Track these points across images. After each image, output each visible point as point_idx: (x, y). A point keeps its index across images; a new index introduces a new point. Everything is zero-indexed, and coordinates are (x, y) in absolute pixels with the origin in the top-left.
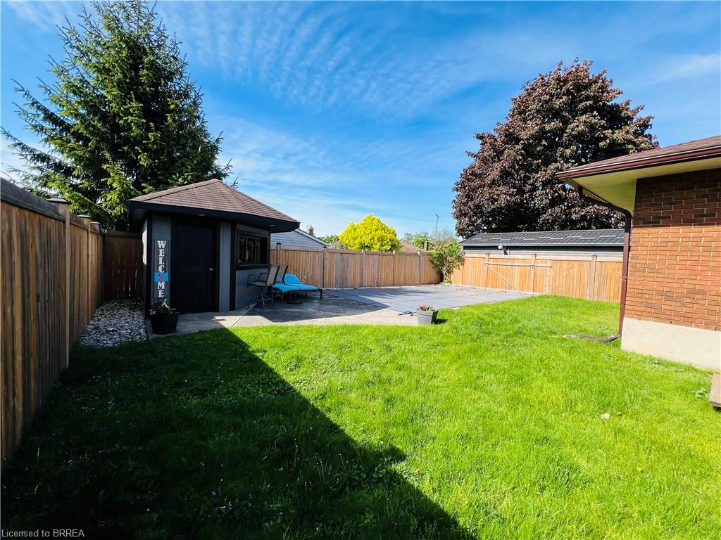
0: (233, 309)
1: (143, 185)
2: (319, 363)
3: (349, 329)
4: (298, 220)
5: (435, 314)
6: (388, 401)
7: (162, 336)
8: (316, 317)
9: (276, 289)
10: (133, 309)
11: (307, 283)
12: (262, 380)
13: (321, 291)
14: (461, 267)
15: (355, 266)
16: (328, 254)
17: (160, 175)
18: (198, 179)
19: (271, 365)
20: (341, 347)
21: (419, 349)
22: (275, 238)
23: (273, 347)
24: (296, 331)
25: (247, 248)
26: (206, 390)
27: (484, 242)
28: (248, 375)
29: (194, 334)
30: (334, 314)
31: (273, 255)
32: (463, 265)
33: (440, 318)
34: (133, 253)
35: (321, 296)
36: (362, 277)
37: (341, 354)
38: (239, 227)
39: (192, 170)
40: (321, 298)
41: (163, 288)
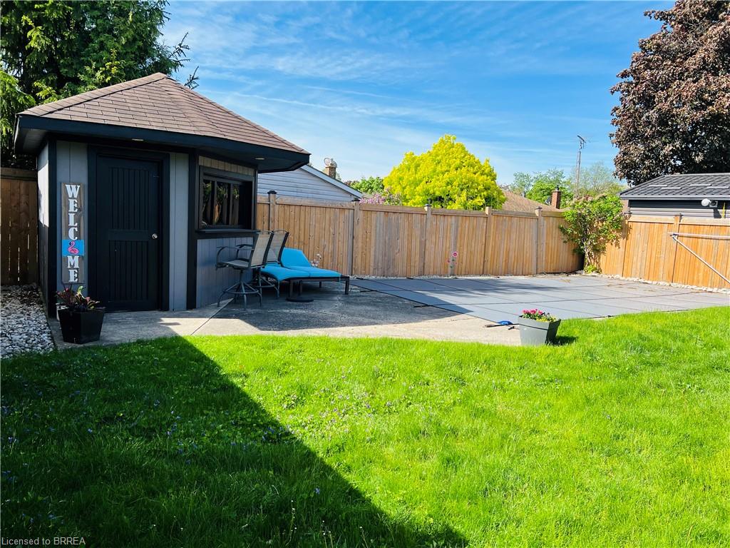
0: (192, 305)
1: (36, 84)
2: (336, 398)
3: (392, 346)
4: (307, 150)
5: (554, 326)
6: (448, 461)
7: (79, 346)
8: (337, 325)
9: (267, 275)
10: (27, 301)
11: (322, 266)
12: (242, 419)
13: (346, 279)
14: (621, 241)
15: (410, 235)
16: (360, 214)
17: (65, 66)
18: (129, 74)
19: (255, 397)
20: (376, 375)
21: (516, 385)
22: (265, 182)
23: (260, 369)
24: (300, 346)
25: (216, 199)
26: (153, 430)
27: (673, 192)
28: (218, 411)
29: (129, 345)
30: (367, 320)
31: (261, 213)
32: (626, 237)
33: (563, 334)
34: (23, 205)
35: (347, 288)
36: (423, 255)
37: (376, 385)
38: (204, 161)
39: (120, 56)
40: (346, 293)
41: (77, 266)
